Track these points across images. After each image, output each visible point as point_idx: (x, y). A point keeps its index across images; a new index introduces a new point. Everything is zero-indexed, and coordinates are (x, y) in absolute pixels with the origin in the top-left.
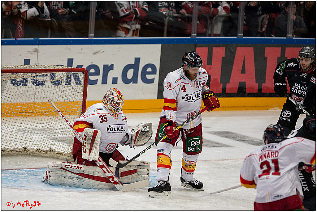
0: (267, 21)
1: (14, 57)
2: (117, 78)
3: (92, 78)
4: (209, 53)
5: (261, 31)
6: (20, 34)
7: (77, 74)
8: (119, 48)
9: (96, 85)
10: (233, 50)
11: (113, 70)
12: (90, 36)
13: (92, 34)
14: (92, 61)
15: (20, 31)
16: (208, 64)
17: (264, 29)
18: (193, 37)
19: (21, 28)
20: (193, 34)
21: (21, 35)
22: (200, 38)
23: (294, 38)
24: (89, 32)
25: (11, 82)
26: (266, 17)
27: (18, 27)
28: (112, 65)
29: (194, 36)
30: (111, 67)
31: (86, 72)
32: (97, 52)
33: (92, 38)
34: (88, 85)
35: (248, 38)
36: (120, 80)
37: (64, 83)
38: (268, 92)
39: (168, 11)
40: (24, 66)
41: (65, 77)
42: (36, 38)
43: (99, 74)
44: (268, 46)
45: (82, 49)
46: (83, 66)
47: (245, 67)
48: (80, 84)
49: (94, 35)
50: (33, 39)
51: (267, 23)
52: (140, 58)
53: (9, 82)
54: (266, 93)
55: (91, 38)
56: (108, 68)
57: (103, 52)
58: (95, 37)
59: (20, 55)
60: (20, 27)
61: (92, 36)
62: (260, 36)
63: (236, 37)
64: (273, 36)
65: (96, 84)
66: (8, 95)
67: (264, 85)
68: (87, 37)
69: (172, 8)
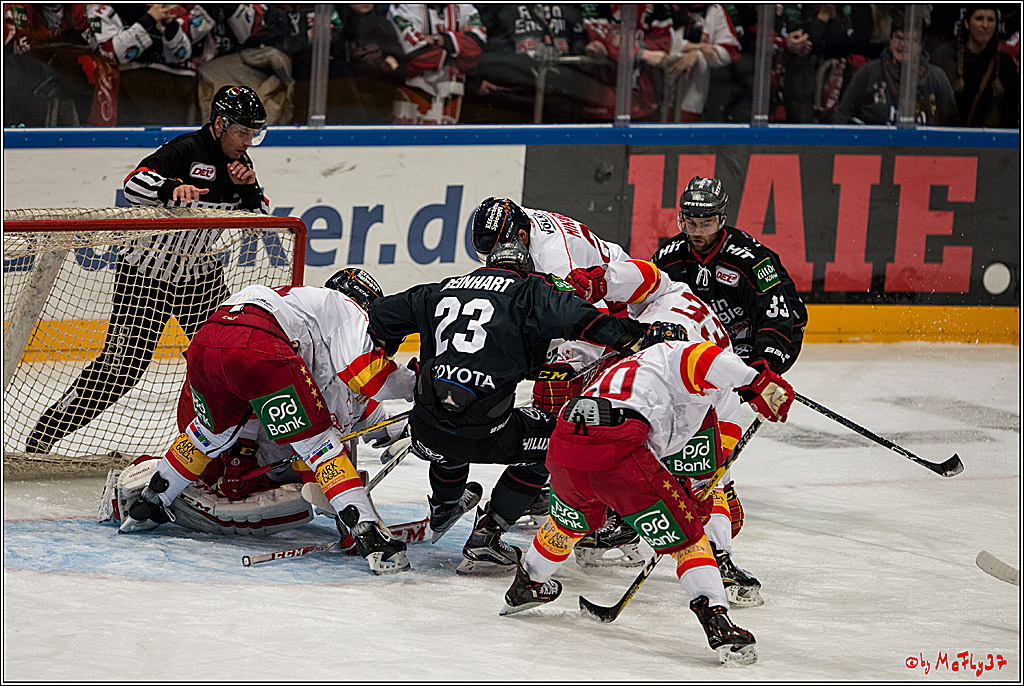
0: (841, 79)
1: (85, 183)
2: (394, 246)
3: (319, 246)
4: (667, 172)
5: (821, 109)
6: (105, 113)
7: (274, 233)
8: (402, 156)
9: (331, 266)
10: (738, 165)
11: (381, 221)
12: (313, 120)
13: (319, 114)
14: (318, 197)
15: (106, 105)
16: (664, 205)
17: (830, 104)
18: (621, 124)
19: (107, 94)
20: (620, 114)
21: (107, 117)
22: (641, 126)
23: (919, 128)
24: (311, 108)
25: (77, 257)
26: (838, 66)
27: (100, 93)
28: (380, 209)
29: (625, 121)
30: (378, 214)
31: (300, 229)
32: (332, 168)
33: (319, 128)
34: (306, 267)
35: (783, 129)
36: (402, 253)
37: (236, 261)
38: (842, 289)
39: (541, 45)
40: (116, 211)
41: (238, 244)
42: (151, 127)
43: (339, 235)
44: (841, 153)
45: (289, 160)
46: (292, 209)
47: (773, 214)
48: (282, 263)
49: (327, 117)
50: (142, 129)
51: (839, 85)
52: (462, 187)
53: (71, 256)
54: (838, 292)
55: (316, 125)
56: (366, 217)
57: (353, 168)
58: (327, 123)
59: (105, 178)
60: (105, 91)
61: (318, 121)
62: (821, 123)
63: (747, 126)
64: (857, 120)
65: (333, 263)
66: (66, 297)
67: (829, 267)
68: (305, 125)
69: (552, 38)
